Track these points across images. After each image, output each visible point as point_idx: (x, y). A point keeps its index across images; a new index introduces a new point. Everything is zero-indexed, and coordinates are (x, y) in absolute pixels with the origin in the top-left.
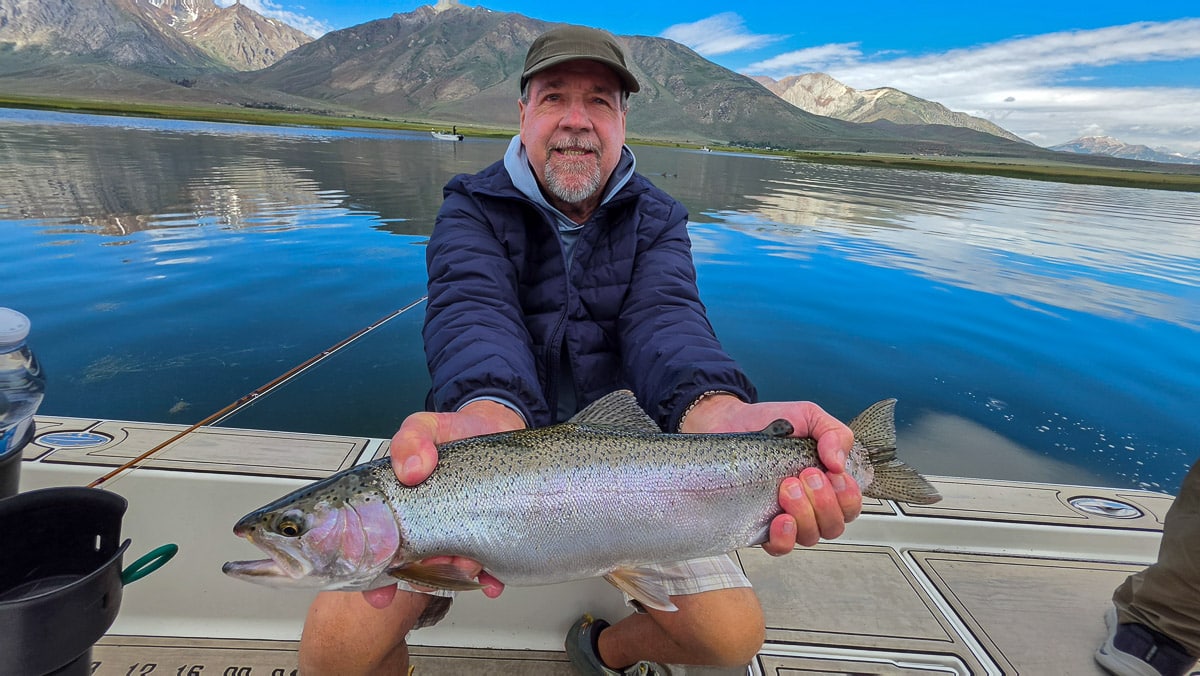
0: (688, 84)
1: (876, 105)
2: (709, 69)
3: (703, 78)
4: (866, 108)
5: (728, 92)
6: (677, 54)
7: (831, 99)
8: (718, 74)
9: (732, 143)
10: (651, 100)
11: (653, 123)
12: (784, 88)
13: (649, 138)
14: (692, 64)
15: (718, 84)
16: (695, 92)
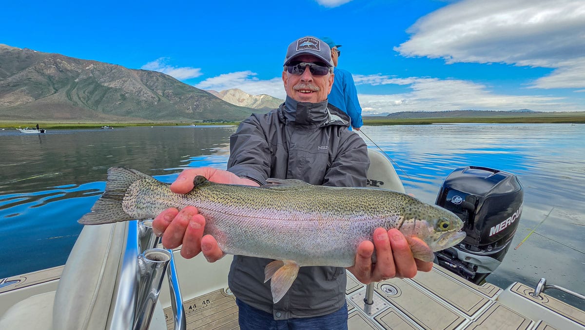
0: (176, 94)
1: (262, 101)
2: (185, 87)
3: (183, 91)
4: (258, 102)
5: (197, 98)
6: (166, 80)
7: (244, 100)
8: (190, 89)
9: (204, 121)
10: (156, 103)
11: (160, 114)
12: (222, 95)
13: (159, 122)
14: (175, 84)
15: (191, 94)
16: (180, 98)
